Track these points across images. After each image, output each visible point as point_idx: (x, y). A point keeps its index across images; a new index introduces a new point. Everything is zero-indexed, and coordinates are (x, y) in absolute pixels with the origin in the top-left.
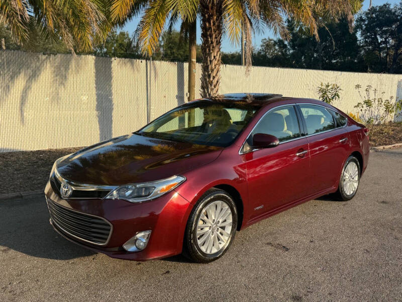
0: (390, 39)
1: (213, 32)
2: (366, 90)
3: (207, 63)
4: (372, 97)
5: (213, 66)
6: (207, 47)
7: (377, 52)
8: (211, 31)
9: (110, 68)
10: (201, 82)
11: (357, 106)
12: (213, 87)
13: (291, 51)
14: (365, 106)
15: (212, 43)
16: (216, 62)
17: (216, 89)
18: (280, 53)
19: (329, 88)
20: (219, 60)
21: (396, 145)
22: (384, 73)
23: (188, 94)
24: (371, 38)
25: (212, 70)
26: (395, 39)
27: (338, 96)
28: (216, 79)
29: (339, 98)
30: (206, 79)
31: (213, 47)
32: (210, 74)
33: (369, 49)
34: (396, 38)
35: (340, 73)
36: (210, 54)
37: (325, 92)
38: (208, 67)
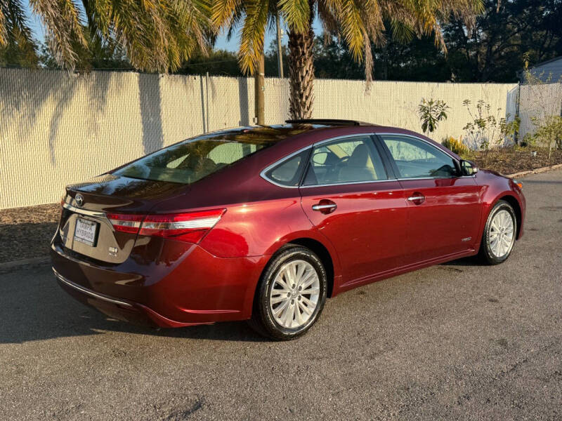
0: (480, 31)
1: (304, 41)
2: (478, 107)
3: (298, 80)
4: (484, 117)
5: (306, 82)
6: (297, 59)
7: (464, 51)
8: (302, 40)
9: (158, 87)
10: (289, 104)
11: (467, 127)
12: (306, 110)
13: (342, 52)
14: (476, 127)
15: (304, 54)
16: (309, 78)
17: (309, 112)
18: (325, 55)
19: (432, 106)
20: (312, 76)
21: (520, 173)
22: (490, 82)
23: (256, 119)
24: (455, 30)
25: (305, 89)
26: (487, 31)
27: (445, 115)
28: (309, 99)
29: (446, 118)
30: (297, 100)
31: (305, 60)
32: (302, 94)
33: (452, 46)
34: (489, 29)
35: (436, 84)
36: (301, 69)
37: (428, 111)
38: (299, 84)
